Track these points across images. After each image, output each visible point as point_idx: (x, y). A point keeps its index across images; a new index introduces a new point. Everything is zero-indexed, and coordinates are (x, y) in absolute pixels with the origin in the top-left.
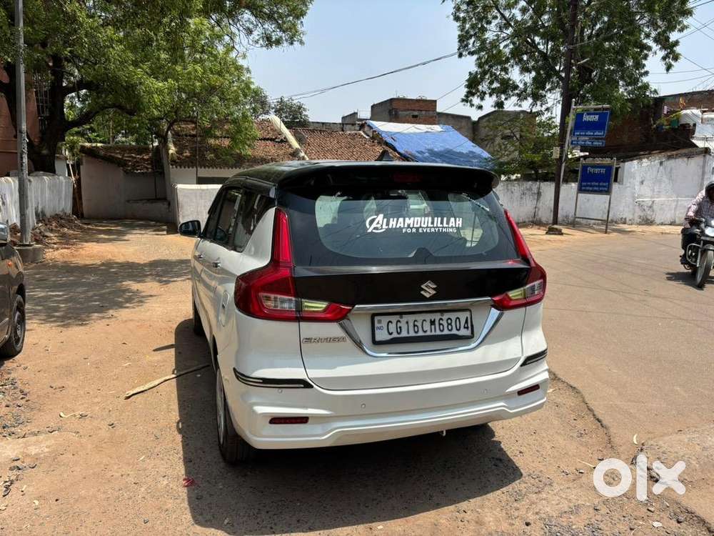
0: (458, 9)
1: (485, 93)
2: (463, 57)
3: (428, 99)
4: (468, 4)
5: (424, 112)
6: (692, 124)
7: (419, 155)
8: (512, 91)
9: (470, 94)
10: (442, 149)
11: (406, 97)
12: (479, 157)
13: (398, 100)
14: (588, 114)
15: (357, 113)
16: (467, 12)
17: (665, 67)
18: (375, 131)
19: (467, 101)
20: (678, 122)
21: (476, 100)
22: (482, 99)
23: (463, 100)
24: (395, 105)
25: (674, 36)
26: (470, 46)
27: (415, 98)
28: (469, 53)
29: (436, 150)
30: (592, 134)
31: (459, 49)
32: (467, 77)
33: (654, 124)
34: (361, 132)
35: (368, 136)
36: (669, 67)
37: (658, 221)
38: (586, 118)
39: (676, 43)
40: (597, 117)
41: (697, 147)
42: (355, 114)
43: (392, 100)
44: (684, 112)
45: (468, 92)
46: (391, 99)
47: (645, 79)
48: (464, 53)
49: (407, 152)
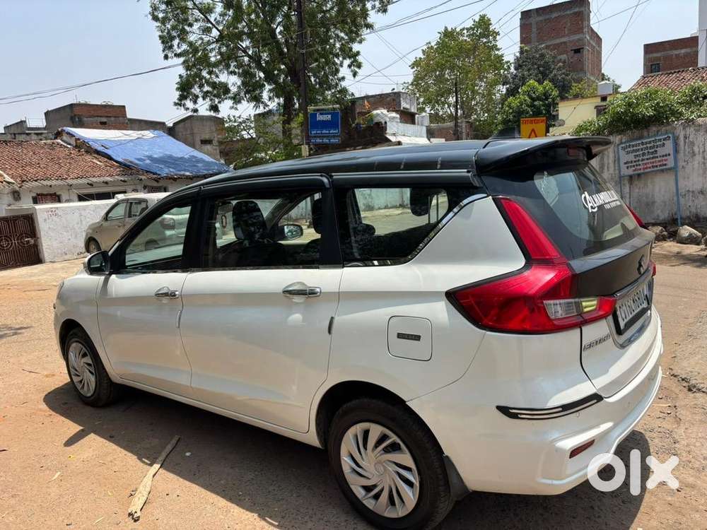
0: (155, 8)
1: (197, 97)
2: (169, 60)
3: (115, 104)
4: (167, 4)
5: (113, 119)
6: (383, 122)
7: (141, 163)
8: (224, 95)
9: (182, 98)
10: (161, 155)
11: (88, 103)
12: (202, 161)
13: (79, 105)
14: (321, 114)
15: (25, 122)
16: (164, 12)
17: (351, 74)
18: (79, 139)
19: (180, 105)
20: (372, 121)
21: (189, 104)
22: (195, 102)
23: (176, 104)
24: (77, 111)
25: (356, 47)
26: (176, 47)
27: (99, 104)
28: (176, 55)
29: (155, 156)
30: (328, 132)
31: (163, 51)
32: (178, 80)
33: (354, 123)
34: (59, 141)
35: (70, 144)
36: (355, 74)
37: (376, 207)
38: (320, 118)
39: (358, 53)
40: (330, 116)
41: (391, 141)
42: (22, 123)
43: (71, 106)
44: (375, 112)
45: (180, 95)
46: (72, 104)
47: (343, 84)
48: (170, 55)
49: (125, 160)
